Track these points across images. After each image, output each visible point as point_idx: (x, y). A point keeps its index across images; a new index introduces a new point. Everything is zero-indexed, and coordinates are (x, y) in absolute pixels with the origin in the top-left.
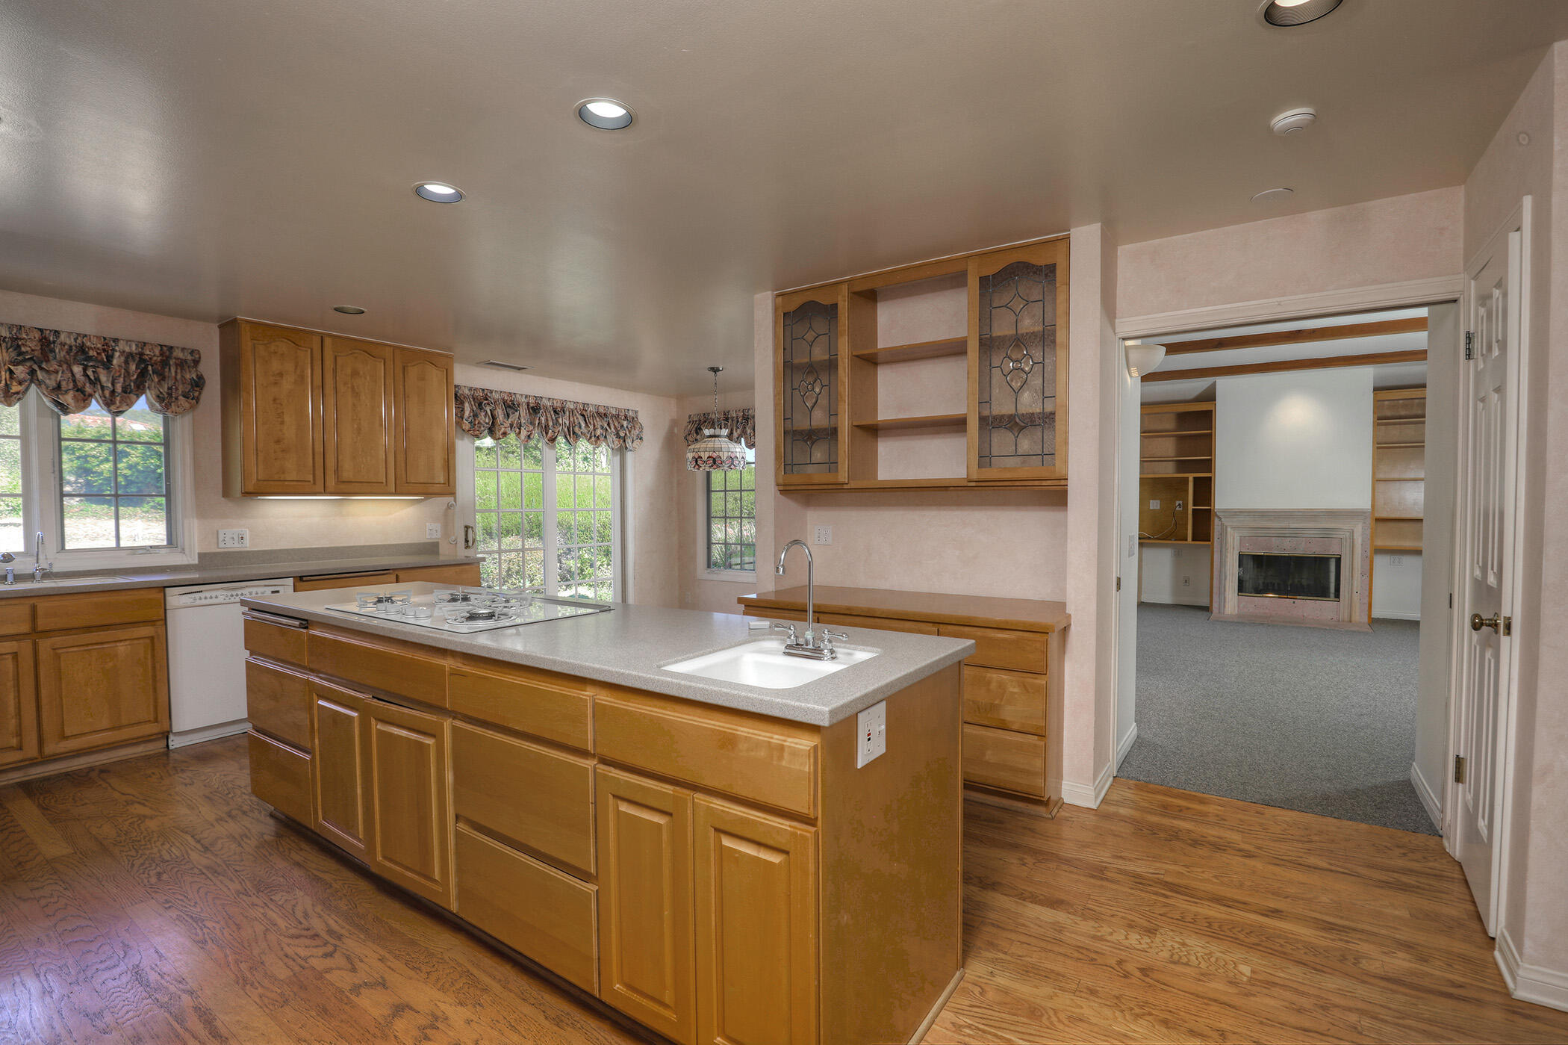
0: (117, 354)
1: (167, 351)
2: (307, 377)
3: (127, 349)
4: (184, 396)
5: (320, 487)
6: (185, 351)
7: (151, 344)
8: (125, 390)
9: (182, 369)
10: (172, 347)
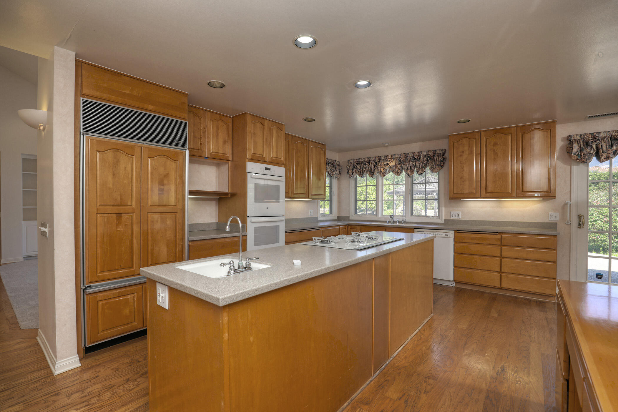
0: (422, 156)
1: (434, 152)
2: (474, 150)
3: (424, 154)
4: (438, 166)
5: (478, 195)
6: (440, 150)
7: (430, 151)
8: (422, 167)
9: (439, 157)
10: (436, 150)
